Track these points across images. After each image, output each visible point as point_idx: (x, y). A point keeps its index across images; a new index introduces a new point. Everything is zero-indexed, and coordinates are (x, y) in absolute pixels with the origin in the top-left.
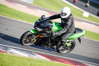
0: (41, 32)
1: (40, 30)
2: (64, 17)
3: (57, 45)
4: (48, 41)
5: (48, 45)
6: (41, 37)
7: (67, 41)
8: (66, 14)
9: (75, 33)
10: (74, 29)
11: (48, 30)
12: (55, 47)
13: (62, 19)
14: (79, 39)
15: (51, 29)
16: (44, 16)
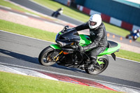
0: (64, 47)
1: (63, 44)
2: (93, 27)
3: (85, 63)
4: (74, 58)
5: (74, 64)
6: (65, 53)
7: (98, 57)
8: (96, 23)
9: (108, 47)
11: (74, 45)
12: (83, 66)
13: (91, 30)
14: (113, 55)
15: (77, 43)
16: (68, 27)
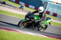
1: (28, 19)
2: (40, 12)
3: (38, 27)
4: (33, 25)
6: (29, 23)
8: (41, 10)
9: (47, 20)
10: (46, 18)
11: (33, 19)
14: (50, 23)
15: (34, 19)
16: (30, 12)
